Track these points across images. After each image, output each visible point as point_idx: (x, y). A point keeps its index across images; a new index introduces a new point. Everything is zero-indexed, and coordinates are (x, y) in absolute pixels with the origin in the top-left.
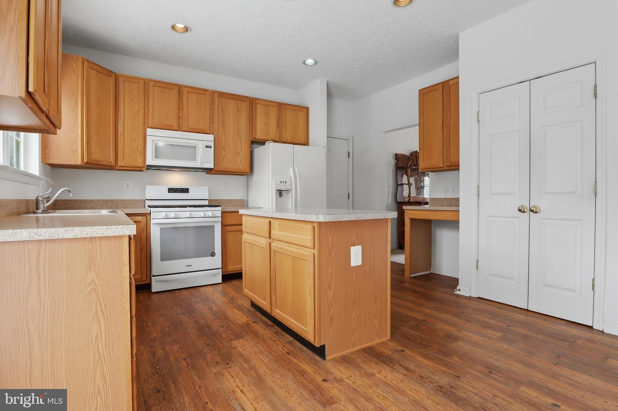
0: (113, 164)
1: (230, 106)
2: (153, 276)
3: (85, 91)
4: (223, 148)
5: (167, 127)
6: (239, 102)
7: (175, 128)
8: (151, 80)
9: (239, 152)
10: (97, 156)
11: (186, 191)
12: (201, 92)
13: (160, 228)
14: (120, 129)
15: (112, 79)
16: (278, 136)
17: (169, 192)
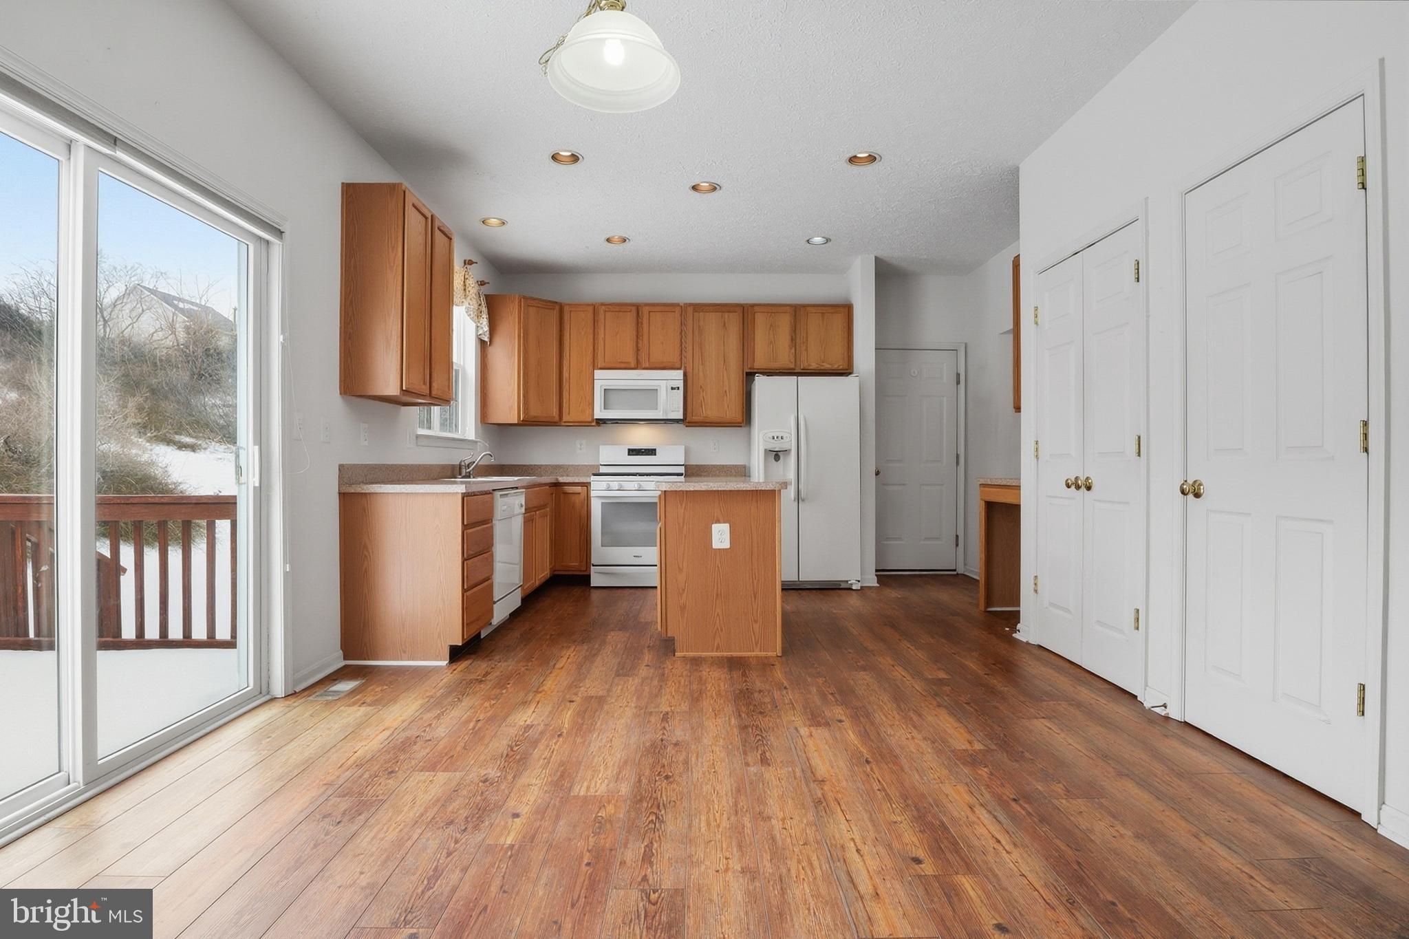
0: (557, 419)
1: (711, 323)
2: (593, 565)
3: (522, 335)
4: (701, 387)
5: (623, 366)
6: (726, 315)
7: (633, 366)
8: (603, 304)
9: (726, 392)
10: (535, 412)
11: (652, 452)
12: (668, 308)
13: (602, 503)
14: (565, 375)
15: (555, 313)
16: (793, 360)
17: (629, 455)
